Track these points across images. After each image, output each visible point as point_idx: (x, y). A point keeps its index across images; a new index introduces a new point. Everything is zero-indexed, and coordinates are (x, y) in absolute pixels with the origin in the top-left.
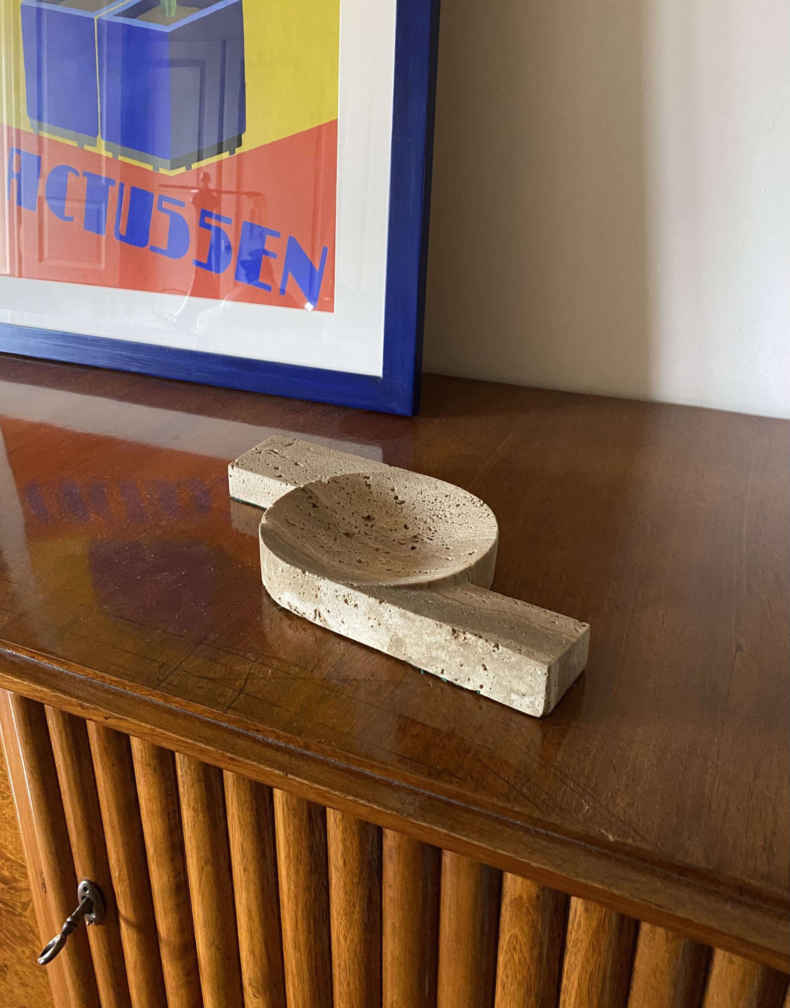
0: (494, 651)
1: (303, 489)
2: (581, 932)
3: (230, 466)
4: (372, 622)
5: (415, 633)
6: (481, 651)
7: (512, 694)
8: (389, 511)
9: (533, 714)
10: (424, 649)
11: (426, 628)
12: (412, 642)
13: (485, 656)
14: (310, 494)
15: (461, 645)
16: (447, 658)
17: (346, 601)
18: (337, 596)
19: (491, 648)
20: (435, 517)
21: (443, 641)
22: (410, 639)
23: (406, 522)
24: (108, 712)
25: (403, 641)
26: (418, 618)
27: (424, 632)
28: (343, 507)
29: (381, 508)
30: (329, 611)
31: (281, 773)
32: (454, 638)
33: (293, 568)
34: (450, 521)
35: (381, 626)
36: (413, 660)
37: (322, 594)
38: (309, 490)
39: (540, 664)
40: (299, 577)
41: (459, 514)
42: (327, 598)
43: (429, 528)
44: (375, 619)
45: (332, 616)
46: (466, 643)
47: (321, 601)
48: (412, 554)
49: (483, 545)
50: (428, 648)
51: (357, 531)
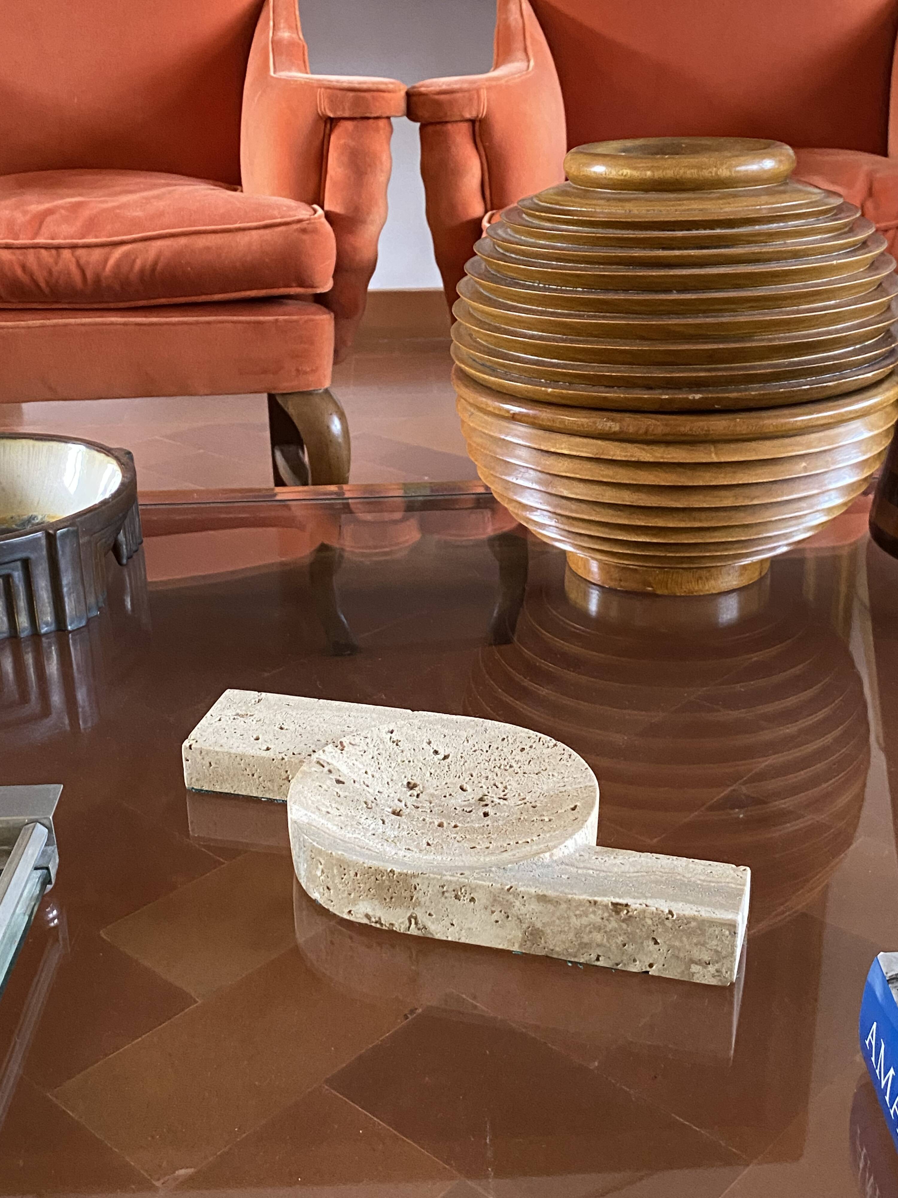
0: (667, 919)
1: (317, 762)
3: (185, 748)
4: (495, 917)
5: (559, 919)
6: (649, 922)
7: (693, 966)
9: (719, 984)
10: (571, 936)
11: (574, 909)
12: (555, 931)
13: (656, 927)
15: (624, 921)
16: (605, 940)
17: (457, 897)
18: (443, 893)
19: (664, 917)
20: (497, 770)
21: (598, 920)
22: (552, 927)
23: (459, 782)
25: (542, 931)
26: (563, 898)
27: (571, 914)
28: (373, 776)
29: (420, 769)
30: (430, 915)
32: (613, 913)
34: (520, 772)
35: (510, 918)
36: (558, 953)
37: (420, 894)
40: (384, 878)
41: (528, 761)
42: (428, 898)
43: (495, 785)
44: (501, 911)
45: (437, 919)
46: (630, 916)
47: (418, 904)
48: (489, 822)
49: (585, 795)
50: (578, 933)
51: (402, 804)
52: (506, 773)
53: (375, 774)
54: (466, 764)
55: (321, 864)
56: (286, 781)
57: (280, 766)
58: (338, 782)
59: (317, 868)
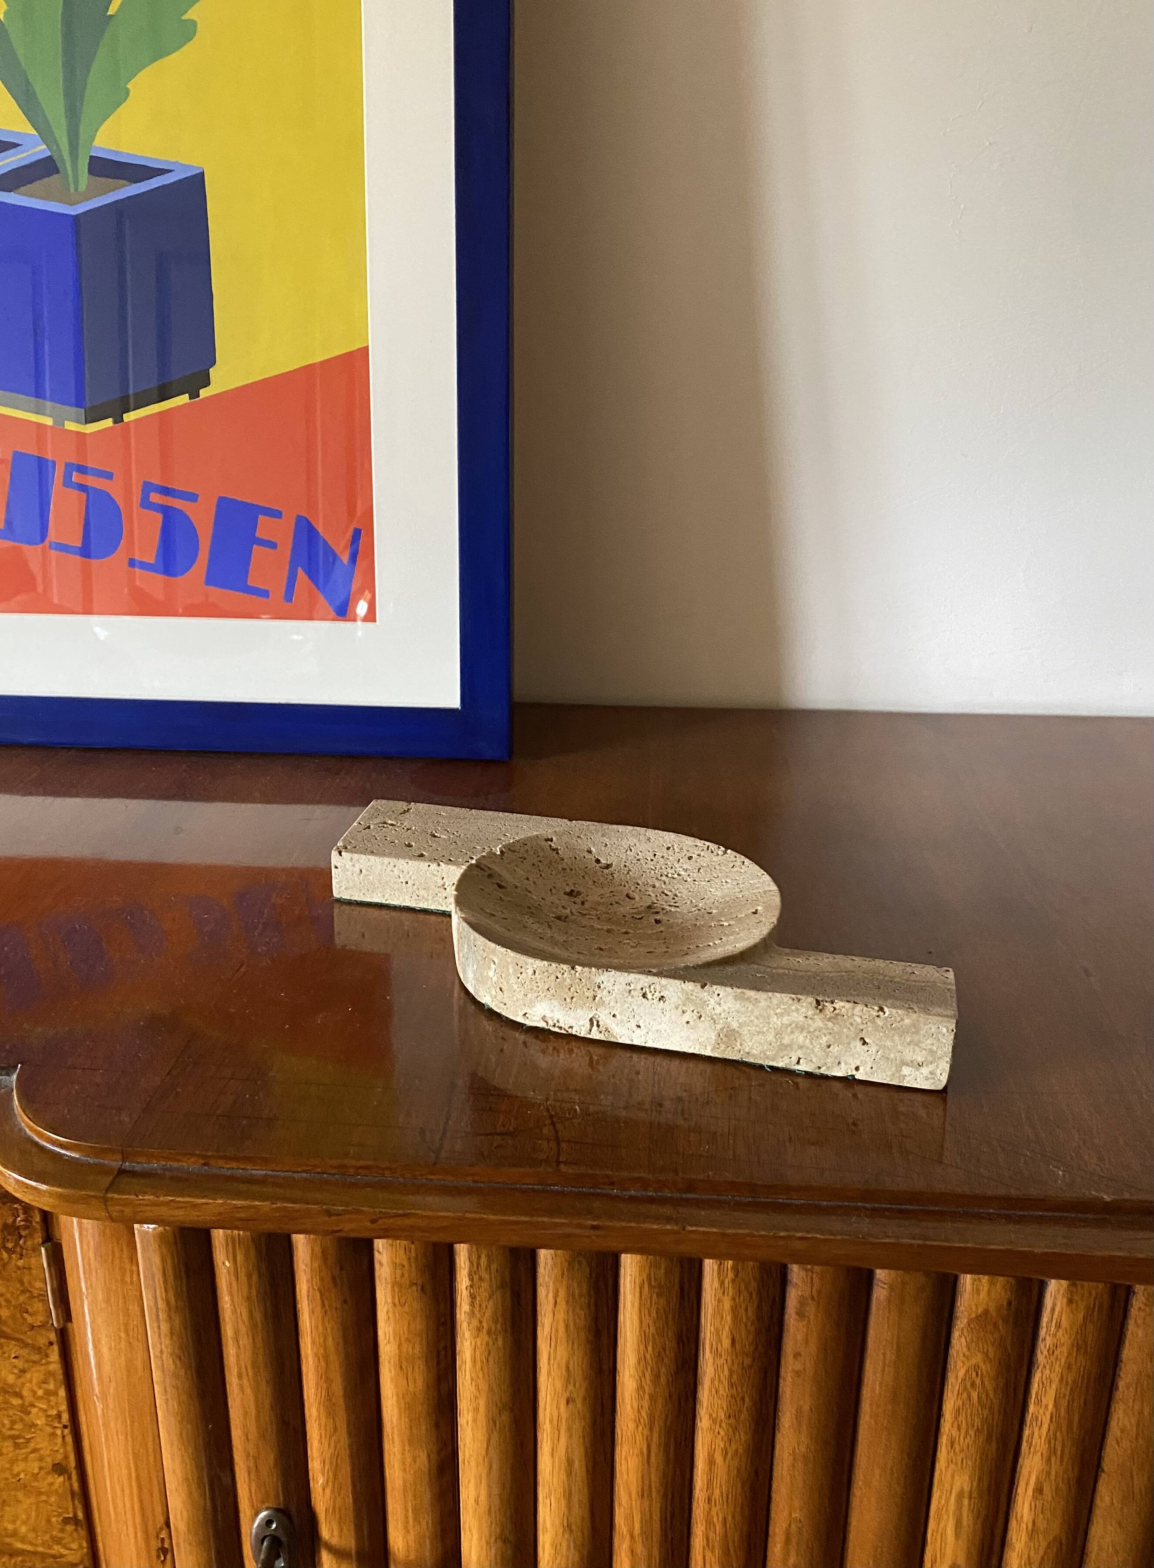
0: (878, 1016)
1: (478, 866)
2: (1061, 1332)
3: (334, 853)
4: (687, 1017)
5: (757, 1018)
6: (859, 1020)
7: (904, 1068)
8: (595, 879)
9: (933, 1088)
10: (770, 1037)
11: (774, 1007)
12: (752, 1032)
13: (865, 1026)
14: (489, 872)
15: (829, 1020)
16: (808, 1041)
17: (646, 996)
19: (875, 1014)
20: (664, 878)
21: (801, 1019)
22: (749, 1028)
23: (625, 891)
24: (378, 1210)
25: (738, 1032)
26: (761, 996)
27: (771, 1013)
28: (534, 882)
29: (583, 877)
30: (614, 1016)
31: (675, 1228)
32: (818, 1011)
33: (554, 965)
34: (689, 880)
35: (702, 1019)
36: (753, 1056)
37: (605, 992)
38: (485, 865)
39: (945, 1019)
40: (566, 976)
41: (698, 868)
42: (612, 997)
43: (663, 893)
44: (693, 1011)
45: (622, 1021)
46: (837, 1015)
47: (602, 1003)
48: (662, 929)
49: (766, 899)
50: (778, 1034)
51: (568, 911)
52: (675, 881)
54: (630, 873)
55: (494, 963)
56: (442, 890)
57: (435, 873)
58: (500, 886)
59: (490, 968)
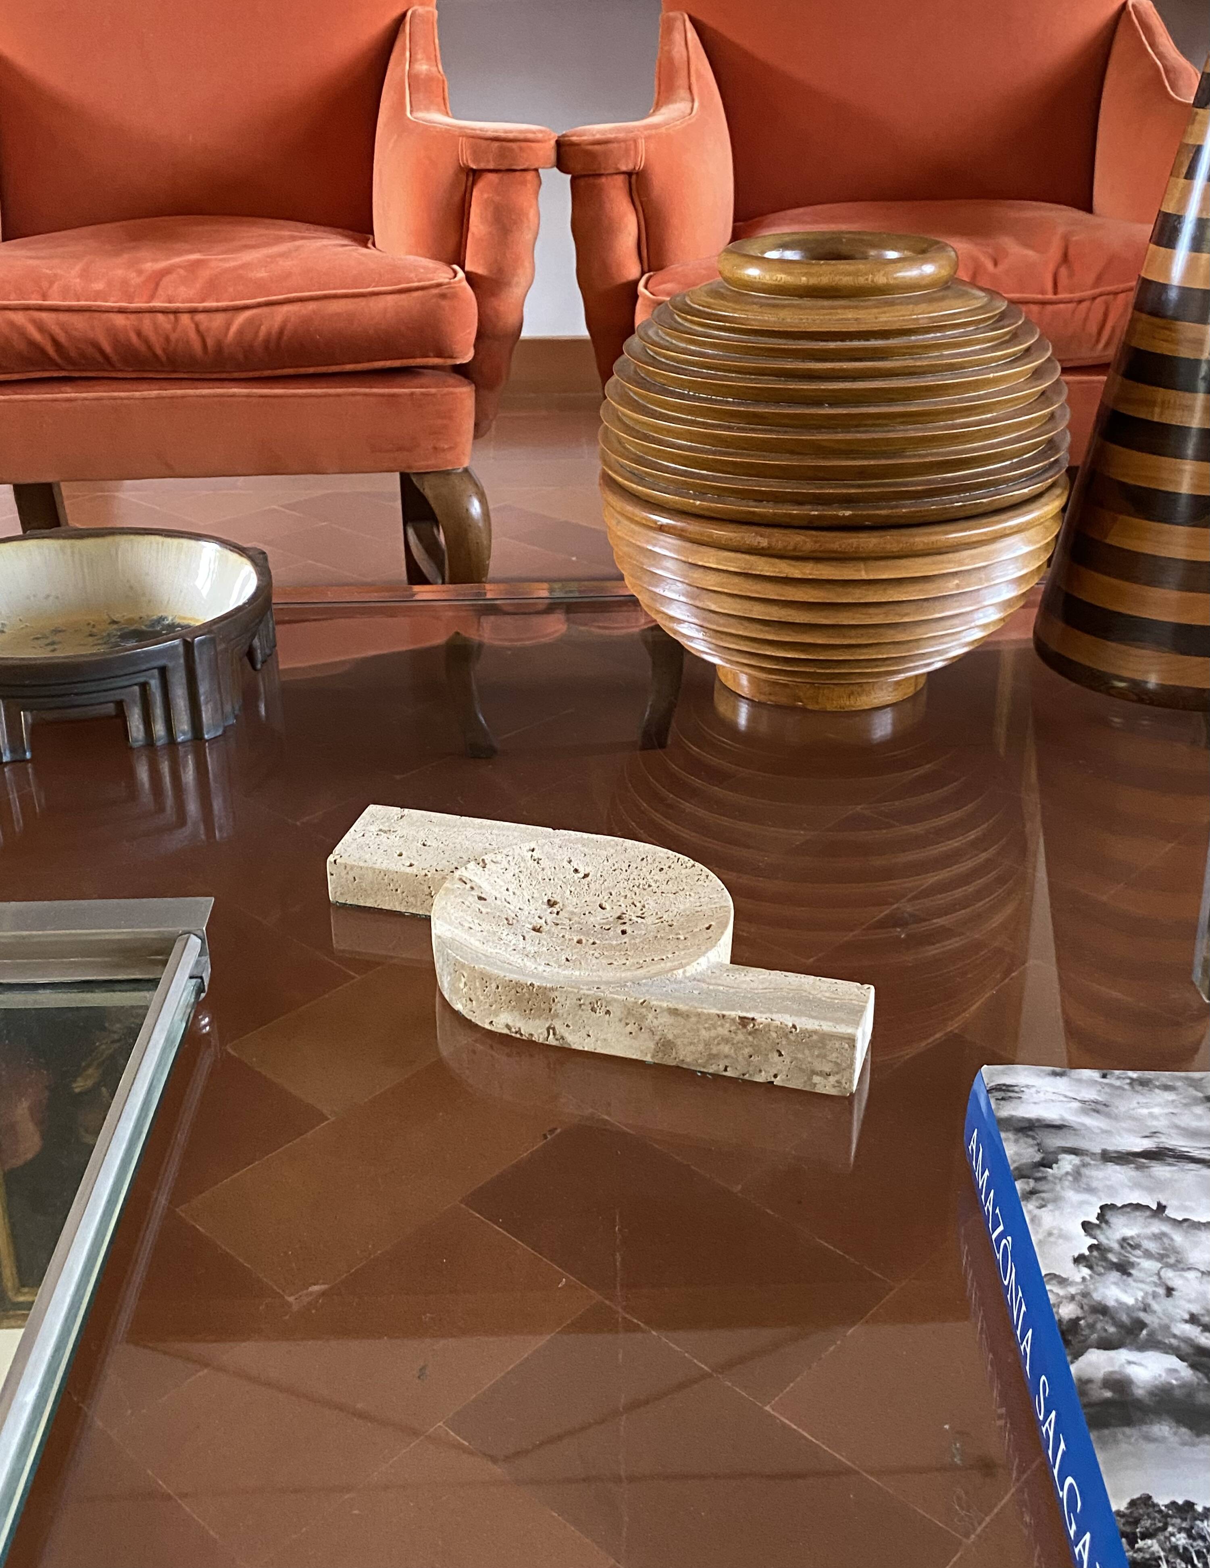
0: (791, 1032)
4: (629, 1028)
5: (689, 1031)
6: (774, 1035)
7: (814, 1077)
9: (840, 1094)
10: (701, 1047)
11: (704, 1022)
12: (685, 1043)
13: (780, 1040)
14: (470, 884)
15: (750, 1034)
16: (732, 1051)
17: (593, 1010)
18: (580, 1005)
19: (788, 1030)
20: (636, 888)
21: (726, 1032)
22: (682, 1039)
23: (599, 900)
25: (673, 1042)
26: (693, 1012)
27: (701, 1027)
29: (560, 887)
30: (567, 1026)
32: (740, 1027)
34: (658, 891)
35: (643, 1030)
36: (688, 1064)
37: (558, 1006)
40: (525, 990)
41: (666, 880)
42: (565, 1010)
43: (633, 903)
44: (635, 1024)
45: (574, 1031)
46: (756, 1030)
47: (556, 1016)
48: (626, 940)
49: (720, 915)
50: (707, 1044)
51: (543, 921)
52: (645, 893)
53: (516, 891)
54: (605, 883)
55: (464, 977)
56: (429, 897)
57: (423, 882)
58: (480, 898)
59: (460, 980)
